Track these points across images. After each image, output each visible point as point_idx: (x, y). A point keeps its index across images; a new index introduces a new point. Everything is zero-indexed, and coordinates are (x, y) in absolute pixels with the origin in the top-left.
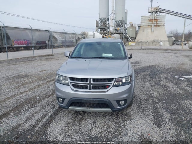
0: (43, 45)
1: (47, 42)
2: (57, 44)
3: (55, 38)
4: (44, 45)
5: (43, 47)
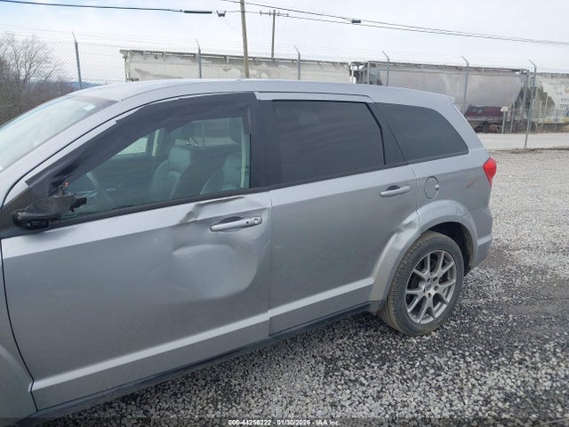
0: (490, 120)
1: (504, 109)
2: (551, 119)
3: (543, 95)
4: (496, 119)
5: (491, 126)
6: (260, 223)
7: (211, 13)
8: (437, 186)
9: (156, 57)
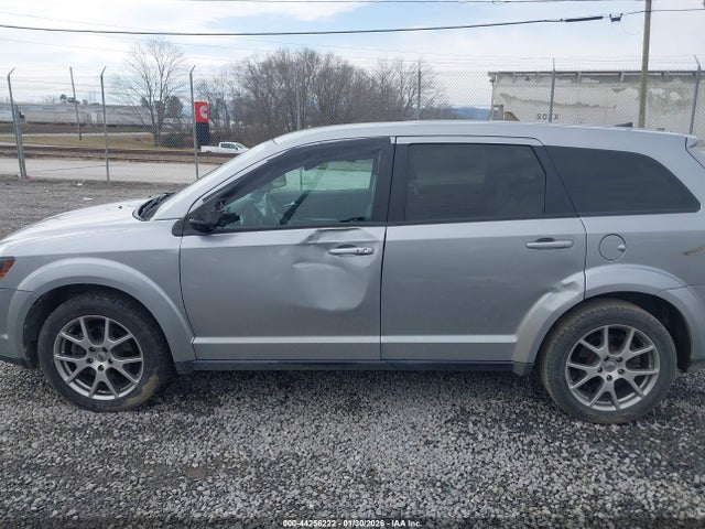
6: (372, 253)
7: (601, 18)
8: (622, 246)
9: (527, 79)
